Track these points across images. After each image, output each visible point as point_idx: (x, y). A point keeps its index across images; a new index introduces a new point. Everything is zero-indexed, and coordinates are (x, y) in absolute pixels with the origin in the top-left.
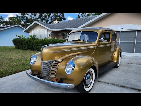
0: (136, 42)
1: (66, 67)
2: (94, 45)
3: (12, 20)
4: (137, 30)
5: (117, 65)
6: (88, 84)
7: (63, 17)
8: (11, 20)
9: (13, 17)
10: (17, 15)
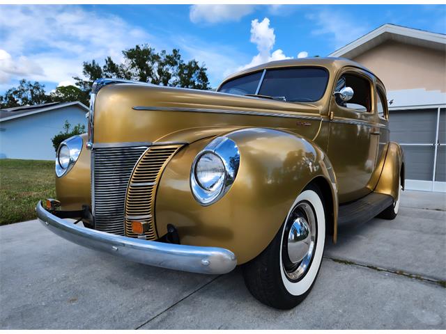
0: (436, 145)
1: (198, 169)
2: (317, 112)
3: (66, 95)
4: (439, 107)
5: (392, 207)
6: (299, 264)
7: (205, 85)
8: (63, 93)
9: (67, 87)
10: (79, 79)
